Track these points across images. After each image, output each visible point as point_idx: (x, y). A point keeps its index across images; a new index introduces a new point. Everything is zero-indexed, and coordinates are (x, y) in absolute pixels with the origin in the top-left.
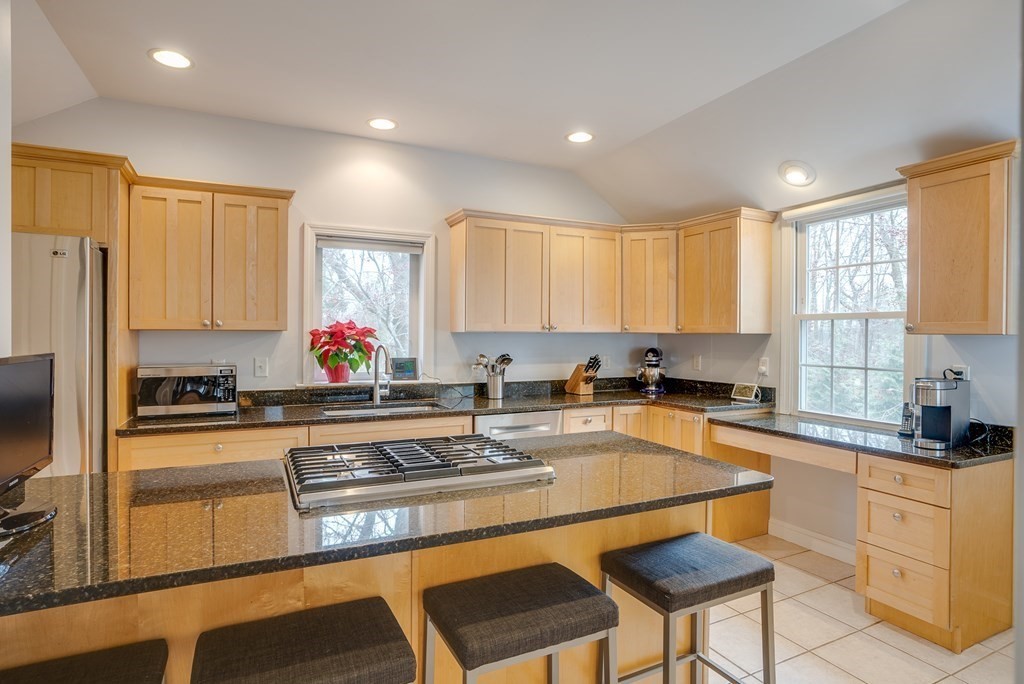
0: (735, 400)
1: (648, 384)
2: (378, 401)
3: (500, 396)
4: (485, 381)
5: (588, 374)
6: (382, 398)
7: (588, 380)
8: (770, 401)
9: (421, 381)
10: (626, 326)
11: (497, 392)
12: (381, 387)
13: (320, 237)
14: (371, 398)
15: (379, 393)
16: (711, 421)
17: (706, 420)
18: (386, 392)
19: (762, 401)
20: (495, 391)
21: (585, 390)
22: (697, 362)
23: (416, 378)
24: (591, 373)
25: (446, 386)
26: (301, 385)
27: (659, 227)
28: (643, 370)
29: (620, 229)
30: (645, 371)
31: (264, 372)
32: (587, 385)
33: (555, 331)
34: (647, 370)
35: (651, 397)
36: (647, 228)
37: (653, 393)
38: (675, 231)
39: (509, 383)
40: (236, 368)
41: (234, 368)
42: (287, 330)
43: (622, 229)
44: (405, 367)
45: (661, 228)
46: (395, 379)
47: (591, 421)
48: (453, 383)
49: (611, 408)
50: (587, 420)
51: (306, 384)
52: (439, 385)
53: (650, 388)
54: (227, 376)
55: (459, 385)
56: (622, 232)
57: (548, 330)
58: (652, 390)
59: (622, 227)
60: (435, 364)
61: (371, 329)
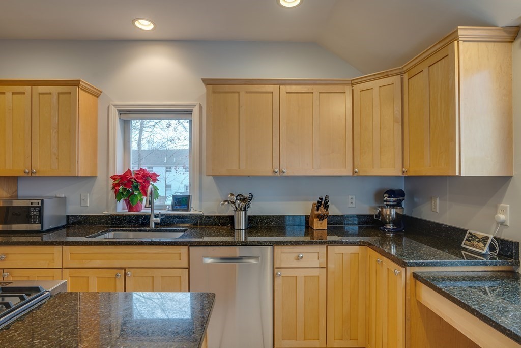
0: (466, 250)
1: (386, 223)
2: (152, 226)
3: (243, 227)
4: (233, 215)
5: (319, 212)
6: (156, 224)
7: (321, 217)
8: (511, 257)
9: (192, 212)
10: (356, 170)
11: (241, 223)
12: (156, 216)
14: (147, 224)
15: (153, 220)
16: (415, 276)
17: (409, 274)
18: (158, 220)
19: (500, 255)
20: (239, 223)
21: (320, 226)
22: (435, 204)
23: (187, 210)
24: (322, 211)
25: (207, 217)
26: (106, 212)
27: (385, 74)
28: (380, 209)
29: (350, 82)
30: (382, 210)
31: (86, 202)
32: (320, 222)
33: (285, 174)
34: (384, 210)
35: (388, 234)
36: (374, 77)
37: (389, 232)
38: (400, 76)
39: (249, 216)
40: (42, 201)
41: (40, 202)
42: (98, 175)
43: (353, 82)
44: (182, 201)
45: (387, 75)
46: (173, 210)
47: (302, 257)
48: (213, 215)
49: (325, 246)
50: (299, 257)
51: (111, 212)
52: (201, 217)
53: (388, 227)
54: (35, 207)
55: (217, 217)
56: (352, 85)
57: (278, 174)
58: (390, 229)
59: (352, 80)
60: (201, 200)
61: (156, 175)
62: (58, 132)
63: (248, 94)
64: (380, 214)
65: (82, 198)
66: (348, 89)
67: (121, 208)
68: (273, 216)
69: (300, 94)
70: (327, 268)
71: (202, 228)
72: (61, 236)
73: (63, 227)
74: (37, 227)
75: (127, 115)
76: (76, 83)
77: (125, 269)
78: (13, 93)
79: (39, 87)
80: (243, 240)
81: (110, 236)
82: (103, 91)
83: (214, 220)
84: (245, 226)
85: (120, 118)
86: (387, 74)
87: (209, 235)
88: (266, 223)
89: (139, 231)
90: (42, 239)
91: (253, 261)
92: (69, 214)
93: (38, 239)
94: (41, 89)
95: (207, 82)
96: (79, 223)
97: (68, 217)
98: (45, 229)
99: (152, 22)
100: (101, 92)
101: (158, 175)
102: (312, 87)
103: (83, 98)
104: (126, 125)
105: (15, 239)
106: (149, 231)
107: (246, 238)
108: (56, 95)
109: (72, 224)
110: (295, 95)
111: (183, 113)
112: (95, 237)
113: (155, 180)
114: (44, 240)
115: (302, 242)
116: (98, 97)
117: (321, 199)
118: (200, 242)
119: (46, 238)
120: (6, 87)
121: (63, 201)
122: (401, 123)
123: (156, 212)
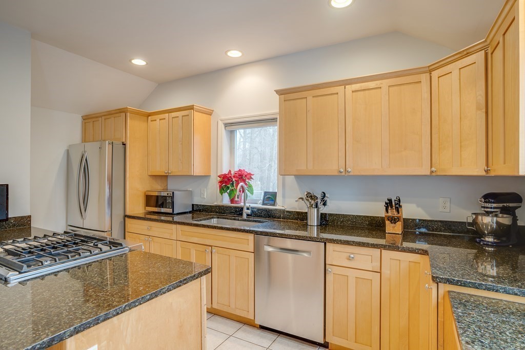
1: (484, 234)
2: (245, 216)
3: (315, 223)
4: (306, 211)
5: (390, 214)
6: (248, 215)
7: (394, 220)
9: (278, 207)
10: (434, 169)
11: (314, 220)
13: (226, 125)
14: (241, 214)
15: (245, 211)
17: (441, 292)
18: (249, 212)
21: (393, 229)
23: (274, 205)
24: (393, 213)
25: (288, 212)
26: (216, 203)
27: (465, 53)
28: (474, 216)
29: (427, 69)
30: (476, 218)
31: (204, 195)
32: (393, 225)
33: (350, 174)
34: (480, 217)
35: (487, 248)
36: (453, 58)
37: (488, 245)
38: (484, 51)
39: (322, 214)
40: (173, 193)
41: (172, 193)
42: (211, 175)
43: (431, 68)
44: (270, 197)
45: (468, 53)
46: (263, 204)
47: (353, 258)
48: (294, 210)
49: (380, 250)
50: (350, 257)
51: (219, 203)
52: (284, 211)
53: (487, 239)
54: (169, 197)
55: (297, 212)
56: (430, 72)
57: (343, 174)
58: (488, 242)
59: (429, 67)
60: (284, 197)
61: (250, 174)
62: (182, 144)
63: (315, 98)
64: (475, 223)
65: (202, 192)
66: (424, 77)
67: (226, 200)
68: (350, 216)
69: (367, 92)
70: (380, 273)
71: (284, 221)
72: (188, 218)
73: (190, 212)
74: (170, 211)
75: (231, 126)
76: (191, 108)
77: (211, 246)
78: (160, 120)
79: (173, 113)
80: (315, 236)
81: (214, 222)
82: (215, 110)
83: (294, 215)
84: (318, 222)
85: (225, 129)
86: (468, 51)
87: (290, 228)
88: (343, 221)
89: (234, 219)
90: (173, 220)
91: (305, 255)
92: (194, 203)
93: (170, 219)
94: (174, 114)
95: (280, 92)
96: (200, 211)
97: (193, 205)
98: (175, 213)
99: (240, 51)
100: (213, 111)
101: (253, 175)
102: (380, 81)
103: (198, 117)
104: (232, 134)
105: (163, 218)
106: (241, 220)
107: (318, 234)
108: (181, 118)
109: (196, 211)
110: (362, 92)
111: (271, 121)
112: (201, 220)
113: (250, 178)
114: (175, 220)
115: (353, 242)
116: (211, 115)
117: (390, 201)
118: (282, 234)
119: (176, 218)
120: (156, 116)
121: (190, 194)
122: (484, 110)
123: (247, 205)
